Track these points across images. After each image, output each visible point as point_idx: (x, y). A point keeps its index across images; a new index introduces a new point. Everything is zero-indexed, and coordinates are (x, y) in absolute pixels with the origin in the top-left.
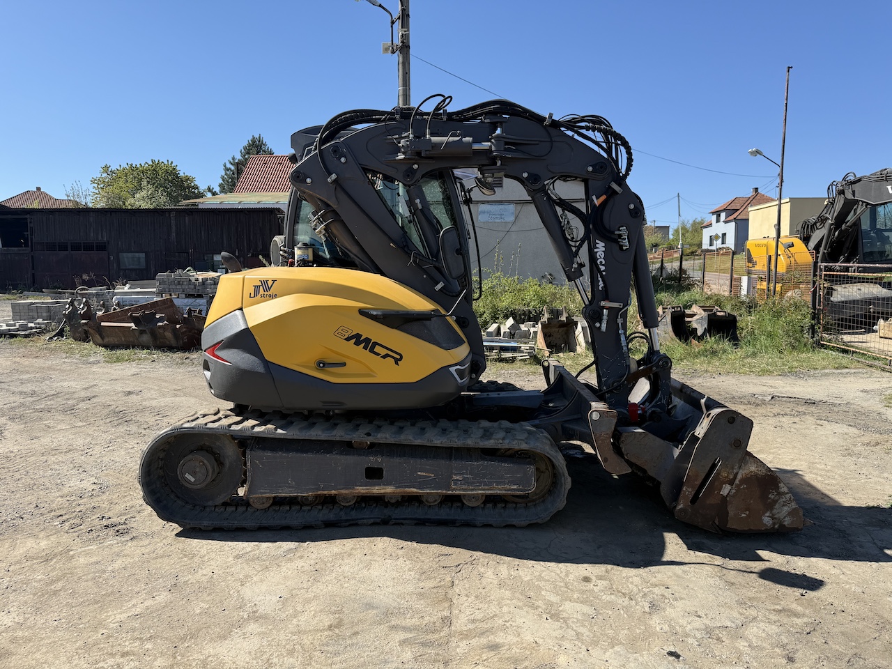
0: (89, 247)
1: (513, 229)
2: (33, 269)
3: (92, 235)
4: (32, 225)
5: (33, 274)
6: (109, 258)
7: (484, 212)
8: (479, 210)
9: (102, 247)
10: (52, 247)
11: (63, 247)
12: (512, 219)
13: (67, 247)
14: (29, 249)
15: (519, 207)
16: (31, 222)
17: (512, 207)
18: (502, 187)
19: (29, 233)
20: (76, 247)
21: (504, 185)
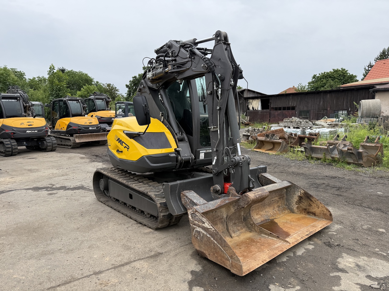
0: (289, 108)
2: (270, 117)
3: (290, 104)
4: (271, 101)
5: (270, 119)
6: (295, 113)
9: (293, 108)
10: (276, 109)
11: (280, 109)
14: (269, 110)
19: (270, 104)
20: (284, 109)
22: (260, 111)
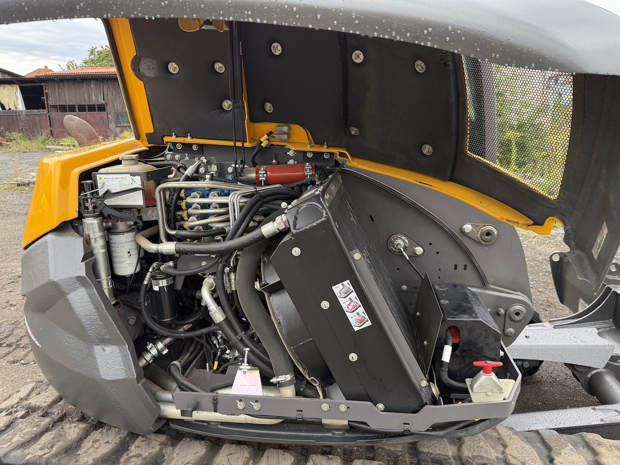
0: (92, 108)
2: (51, 126)
3: (94, 98)
4: (47, 91)
5: (51, 131)
6: (108, 117)
9: (102, 108)
10: (63, 109)
11: (72, 108)
13: (75, 109)
14: (46, 110)
16: (46, 89)
19: (45, 98)
20: (82, 108)
22: (24, 114)
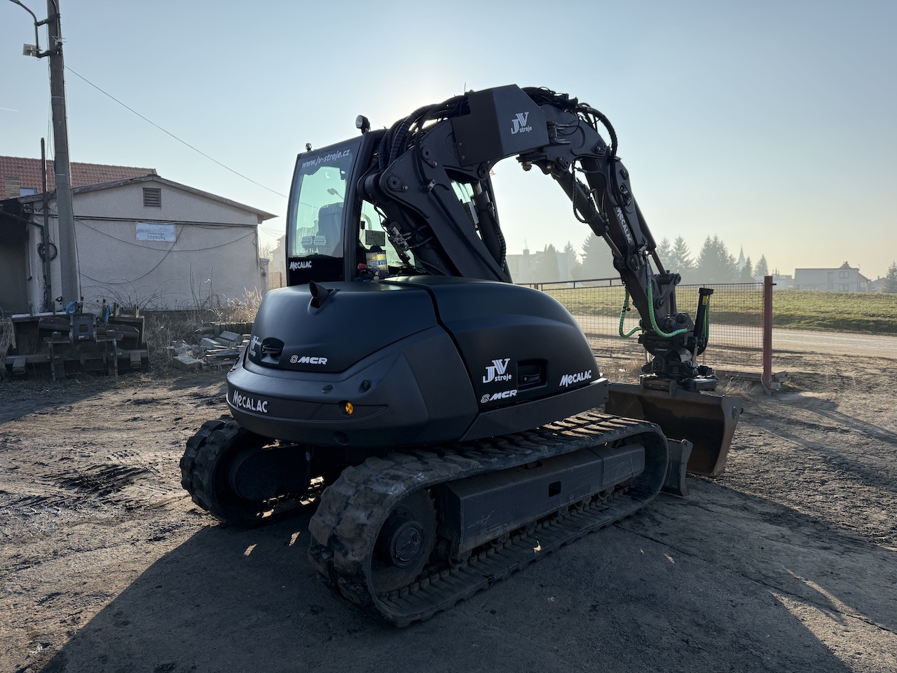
1: (175, 248)
7: (142, 231)
8: (137, 228)
12: (173, 239)
15: (180, 228)
17: (172, 227)
18: (160, 206)
21: (162, 205)
